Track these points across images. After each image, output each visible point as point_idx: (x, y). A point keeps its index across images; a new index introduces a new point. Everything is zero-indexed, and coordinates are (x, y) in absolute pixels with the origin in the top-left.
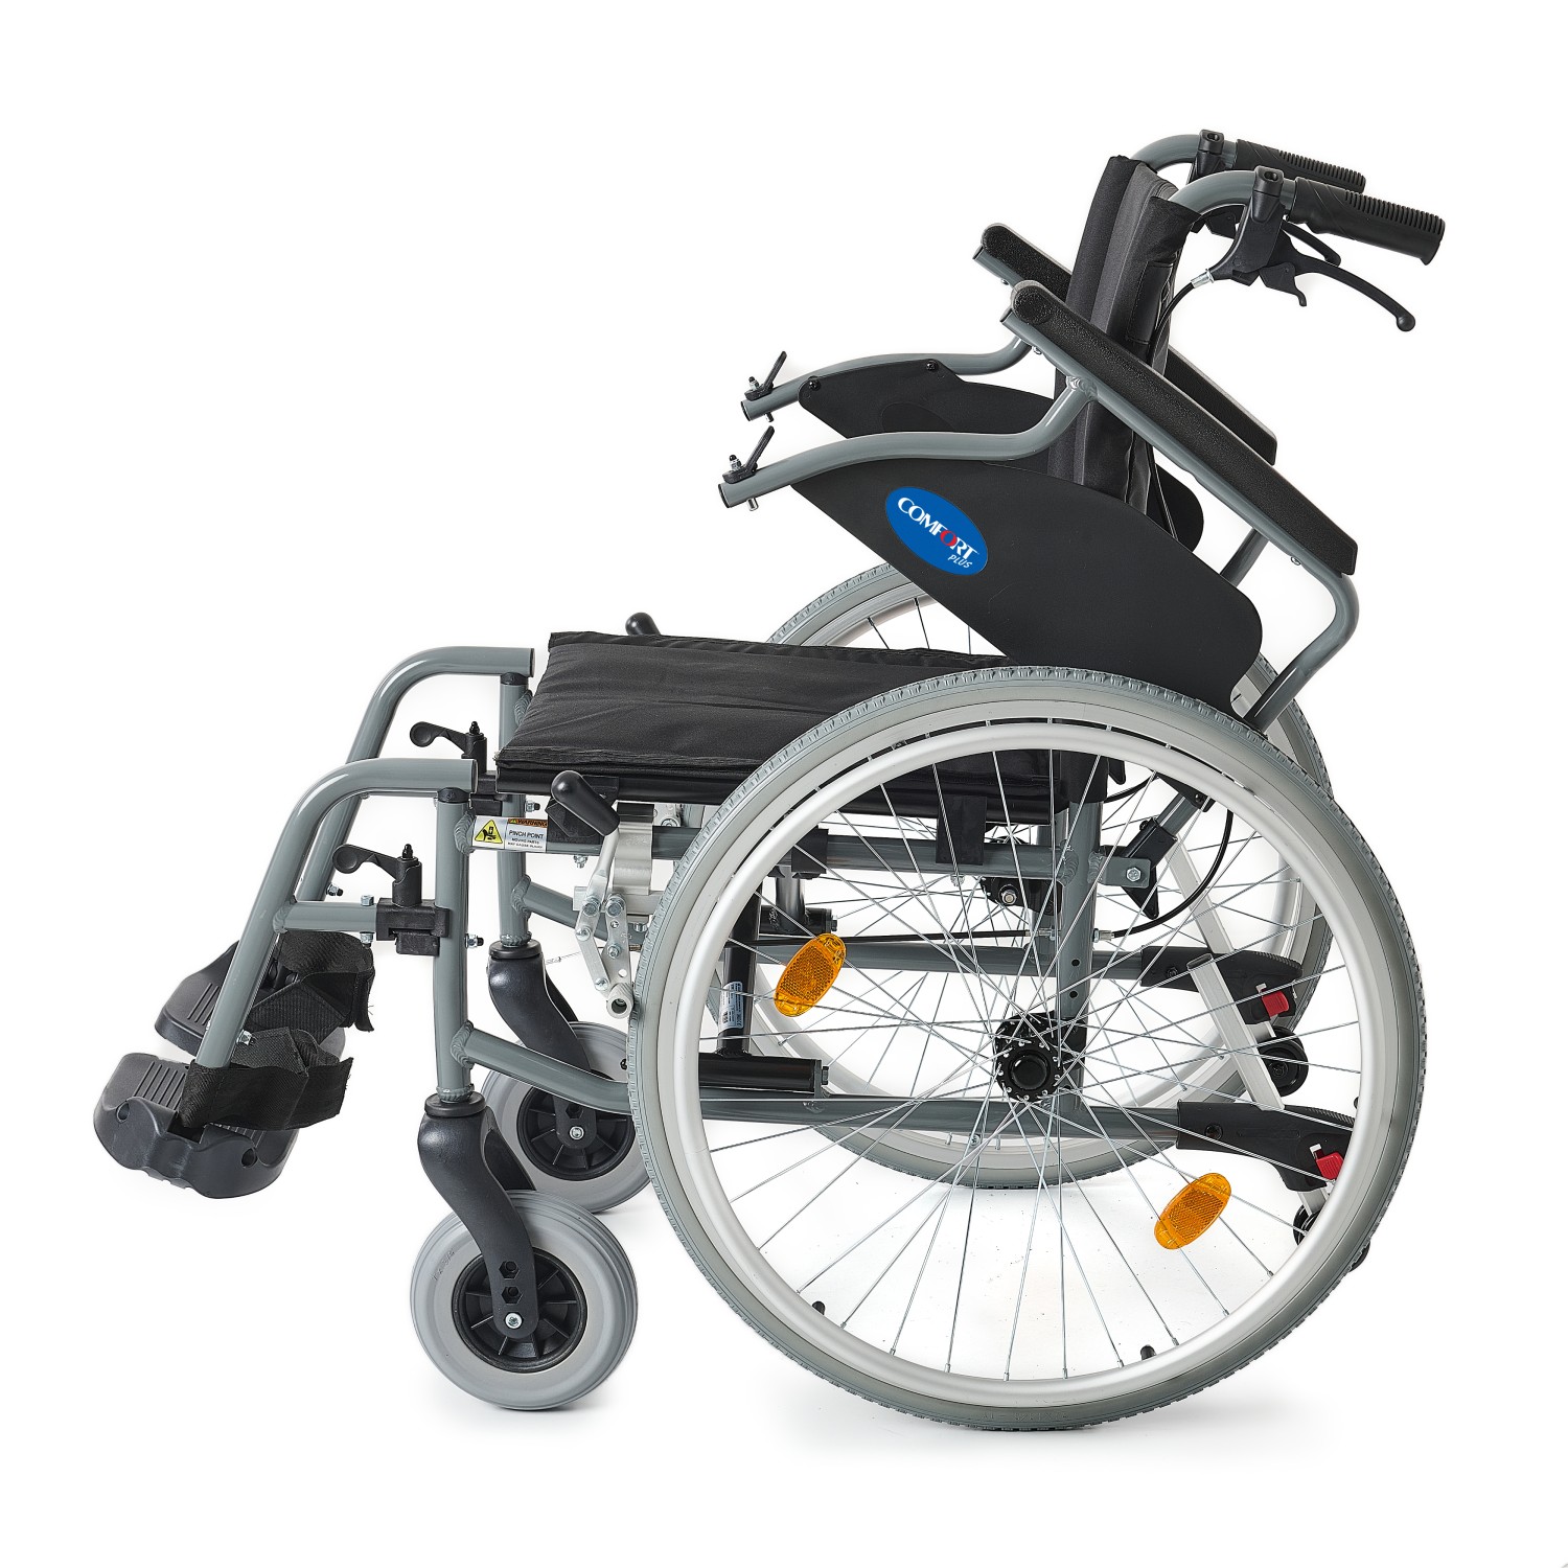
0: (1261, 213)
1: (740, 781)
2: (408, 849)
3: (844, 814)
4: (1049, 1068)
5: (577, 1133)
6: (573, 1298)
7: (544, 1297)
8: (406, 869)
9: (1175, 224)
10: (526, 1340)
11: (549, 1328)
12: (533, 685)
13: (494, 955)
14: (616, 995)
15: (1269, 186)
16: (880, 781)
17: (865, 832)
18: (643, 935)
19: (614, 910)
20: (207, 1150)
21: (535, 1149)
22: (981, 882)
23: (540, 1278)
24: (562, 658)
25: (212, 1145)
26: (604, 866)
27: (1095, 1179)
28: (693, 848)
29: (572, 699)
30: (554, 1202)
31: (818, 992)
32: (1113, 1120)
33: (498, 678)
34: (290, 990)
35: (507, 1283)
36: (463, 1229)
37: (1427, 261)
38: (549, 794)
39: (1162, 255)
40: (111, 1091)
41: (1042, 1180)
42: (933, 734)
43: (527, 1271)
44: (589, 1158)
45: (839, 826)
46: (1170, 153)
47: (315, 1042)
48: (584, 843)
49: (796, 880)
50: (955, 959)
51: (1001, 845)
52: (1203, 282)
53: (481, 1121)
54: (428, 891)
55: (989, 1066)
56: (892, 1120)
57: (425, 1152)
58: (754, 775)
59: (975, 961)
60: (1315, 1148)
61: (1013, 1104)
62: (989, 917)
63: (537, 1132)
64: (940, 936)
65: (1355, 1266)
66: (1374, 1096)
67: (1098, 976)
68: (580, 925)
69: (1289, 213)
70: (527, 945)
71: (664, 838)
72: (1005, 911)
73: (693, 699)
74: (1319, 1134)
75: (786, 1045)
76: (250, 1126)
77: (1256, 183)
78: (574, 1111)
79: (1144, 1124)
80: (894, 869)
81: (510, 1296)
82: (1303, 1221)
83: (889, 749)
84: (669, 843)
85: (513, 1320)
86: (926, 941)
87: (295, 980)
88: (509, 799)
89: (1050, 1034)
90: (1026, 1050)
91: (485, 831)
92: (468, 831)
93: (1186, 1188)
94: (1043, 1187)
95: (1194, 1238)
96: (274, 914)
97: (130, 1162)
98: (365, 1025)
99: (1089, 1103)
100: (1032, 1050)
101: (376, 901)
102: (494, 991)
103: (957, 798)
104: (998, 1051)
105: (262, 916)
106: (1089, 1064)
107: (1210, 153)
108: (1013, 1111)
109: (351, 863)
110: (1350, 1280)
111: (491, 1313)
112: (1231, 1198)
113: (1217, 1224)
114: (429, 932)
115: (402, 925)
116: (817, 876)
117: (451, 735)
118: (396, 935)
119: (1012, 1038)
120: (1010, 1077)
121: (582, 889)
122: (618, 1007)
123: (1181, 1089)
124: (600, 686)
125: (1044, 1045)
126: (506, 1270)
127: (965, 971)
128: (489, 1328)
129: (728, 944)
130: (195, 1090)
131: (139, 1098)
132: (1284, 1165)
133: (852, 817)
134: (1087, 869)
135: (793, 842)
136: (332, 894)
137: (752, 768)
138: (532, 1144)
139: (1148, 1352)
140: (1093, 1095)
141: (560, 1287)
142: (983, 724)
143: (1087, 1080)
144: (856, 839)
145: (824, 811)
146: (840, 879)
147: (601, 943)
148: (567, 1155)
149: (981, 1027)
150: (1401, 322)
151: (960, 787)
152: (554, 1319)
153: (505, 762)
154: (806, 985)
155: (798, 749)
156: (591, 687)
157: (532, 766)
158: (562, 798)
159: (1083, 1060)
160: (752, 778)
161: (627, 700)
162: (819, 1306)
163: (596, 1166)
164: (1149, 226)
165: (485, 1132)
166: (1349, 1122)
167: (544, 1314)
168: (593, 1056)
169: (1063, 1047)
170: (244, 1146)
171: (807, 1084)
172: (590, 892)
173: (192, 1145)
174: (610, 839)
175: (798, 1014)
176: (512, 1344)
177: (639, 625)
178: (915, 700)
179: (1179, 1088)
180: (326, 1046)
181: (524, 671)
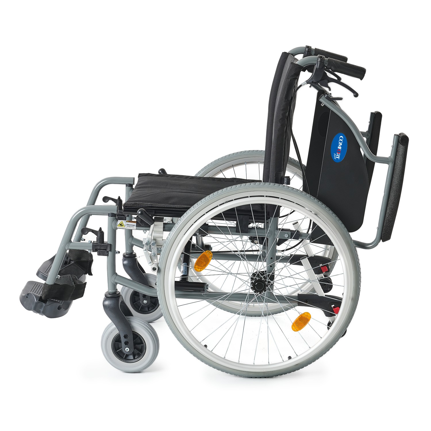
0: (319, 67)
1: (185, 211)
2: (101, 229)
3: (212, 220)
4: (264, 285)
5: (145, 302)
6: (143, 344)
7: (135, 344)
8: (100, 234)
9: (297, 69)
10: (131, 355)
11: (136, 352)
12: (134, 186)
13: (124, 256)
14: (154, 266)
15: (321, 60)
16: (221, 212)
17: (217, 225)
18: (161, 251)
19: (153, 244)
20: (49, 306)
21: (134, 306)
22: (249, 238)
23: (134, 338)
24: (141, 180)
25: (49, 305)
26: (151, 233)
27: (278, 314)
28: (173, 229)
29: (143, 190)
30: (138, 319)
31: (205, 265)
32: (281, 299)
33: (125, 185)
34: (71, 265)
35: (125, 340)
36: (114, 326)
37: (361, 79)
38: (136, 215)
39: (294, 77)
40: (24, 291)
41: (263, 314)
42: (235, 200)
43: (131, 337)
44: (149, 308)
45: (211, 223)
46: (297, 51)
47: (77, 278)
48: (146, 227)
49: (201, 237)
50: (241, 257)
51: (253, 228)
52: (304, 84)
53: (119, 298)
54: (106, 240)
55: (249, 284)
56: (224, 298)
57: (104, 306)
58: (189, 210)
59: (245, 258)
60: (333, 306)
61: (255, 294)
62: (251, 247)
63: (135, 302)
64: (237, 251)
65: (343, 336)
66: (347, 292)
67: (277, 262)
68: (145, 248)
69: (326, 67)
70: (132, 254)
71: (166, 226)
72: (255, 245)
73: (174, 191)
74: (333, 302)
75: (199, 279)
76: (60, 300)
77: (318, 59)
78: (145, 296)
79: (289, 300)
80: (225, 234)
81: (126, 343)
82: (330, 324)
83: (224, 203)
84: (167, 227)
85: (127, 349)
86: (233, 253)
87: (72, 262)
88: (128, 216)
89: (265, 276)
90: (259, 281)
91: (120, 224)
92: (116, 224)
93: (300, 316)
94: (263, 316)
95: (302, 329)
96: (66, 245)
97: (29, 309)
98: (91, 274)
99: (274, 294)
100: (260, 281)
101: (92, 242)
102: (124, 265)
103: (241, 216)
104: (252, 281)
105: (63, 246)
106: (275, 284)
107: (308, 51)
108: (255, 296)
109: (86, 232)
110: (341, 339)
111: (121, 347)
112: (311, 318)
113: (308, 325)
114: (106, 250)
115: (99, 248)
116: (206, 236)
117: (113, 200)
118: (97, 251)
119: (255, 277)
120: (255, 287)
121: (146, 239)
122: (154, 269)
123: (301, 291)
124: (151, 187)
125: (263, 279)
126: (125, 337)
127: (243, 260)
128: (121, 351)
129: (182, 253)
130: (46, 290)
131: (31, 292)
132: (325, 310)
133: (215, 221)
134: (275, 234)
135: (199, 227)
136: (82, 240)
137: (188, 208)
138: (134, 305)
139: (290, 358)
140: (276, 292)
141: (139, 341)
142: (248, 197)
143: (275, 288)
144: (215, 226)
145: (207, 219)
146: (211, 237)
147: (150, 253)
148: (143, 308)
149: (247, 275)
150: (355, 95)
151: (242, 213)
152: (138, 349)
153: (126, 206)
154: (203, 264)
155: (200, 203)
156: (149, 187)
157: (133, 207)
158: (140, 216)
159: (273, 283)
160: (188, 211)
161: (158, 191)
162: (206, 346)
163: (150, 310)
164: (290, 70)
165: (120, 301)
166: (341, 299)
167: (135, 348)
168: (149, 282)
169: (268, 280)
170: (58, 305)
171: (203, 289)
172: (147, 240)
173: (45, 304)
174: (152, 226)
175: (200, 271)
176: (127, 356)
177: (162, 172)
178: (230, 191)
179: (300, 291)
180: (80, 279)
181: (132, 183)
